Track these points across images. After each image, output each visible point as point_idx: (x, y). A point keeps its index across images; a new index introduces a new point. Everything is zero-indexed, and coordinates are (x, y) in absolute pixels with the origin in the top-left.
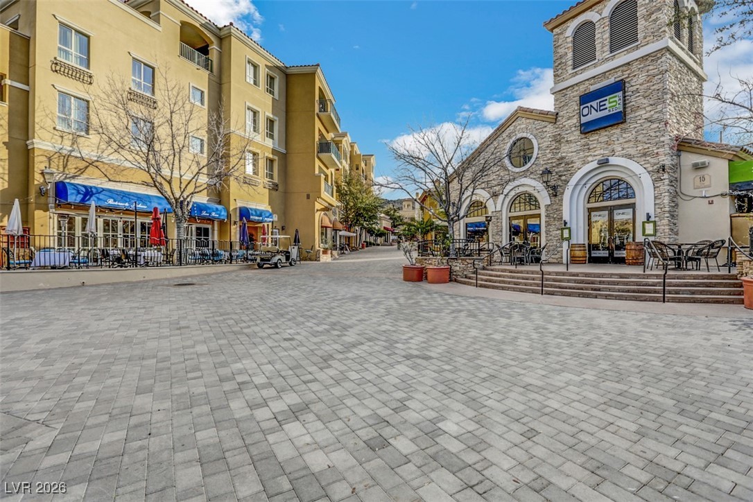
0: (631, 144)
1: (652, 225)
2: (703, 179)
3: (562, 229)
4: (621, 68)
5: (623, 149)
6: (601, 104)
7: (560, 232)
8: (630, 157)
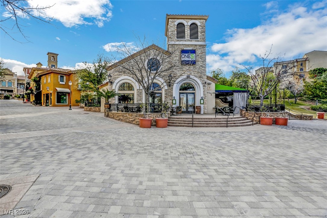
0: (196, 73)
1: (203, 100)
2: (210, 87)
3: (173, 100)
4: (194, 46)
5: (194, 73)
6: (189, 55)
7: (172, 101)
8: (196, 76)
